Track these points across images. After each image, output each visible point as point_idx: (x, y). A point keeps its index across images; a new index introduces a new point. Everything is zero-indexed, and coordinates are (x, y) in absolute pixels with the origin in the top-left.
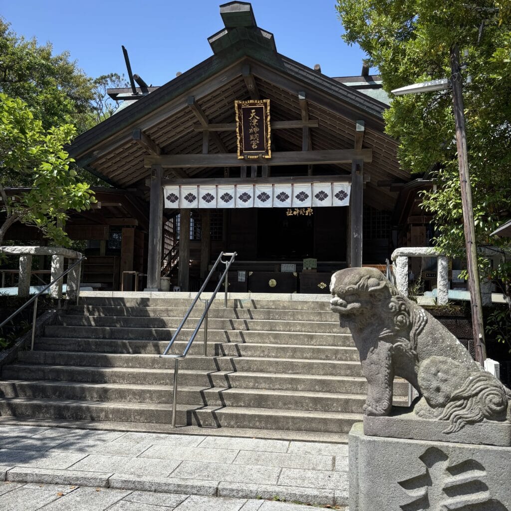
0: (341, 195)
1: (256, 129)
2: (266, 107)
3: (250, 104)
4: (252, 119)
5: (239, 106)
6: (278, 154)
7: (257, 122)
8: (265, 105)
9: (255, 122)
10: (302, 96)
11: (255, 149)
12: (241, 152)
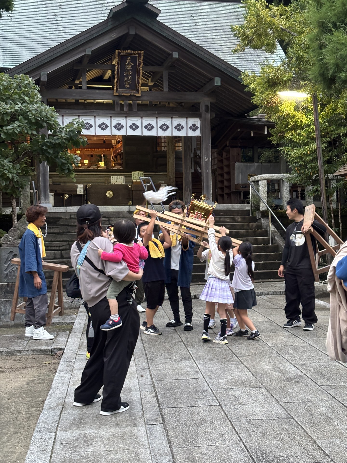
0: (194, 128)
1: (130, 73)
3: (128, 53)
4: (127, 64)
5: (119, 53)
6: (145, 93)
7: (131, 67)
8: (140, 55)
9: (129, 67)
10: (176, 55)
11: (128, 88)
12: (117, 89)
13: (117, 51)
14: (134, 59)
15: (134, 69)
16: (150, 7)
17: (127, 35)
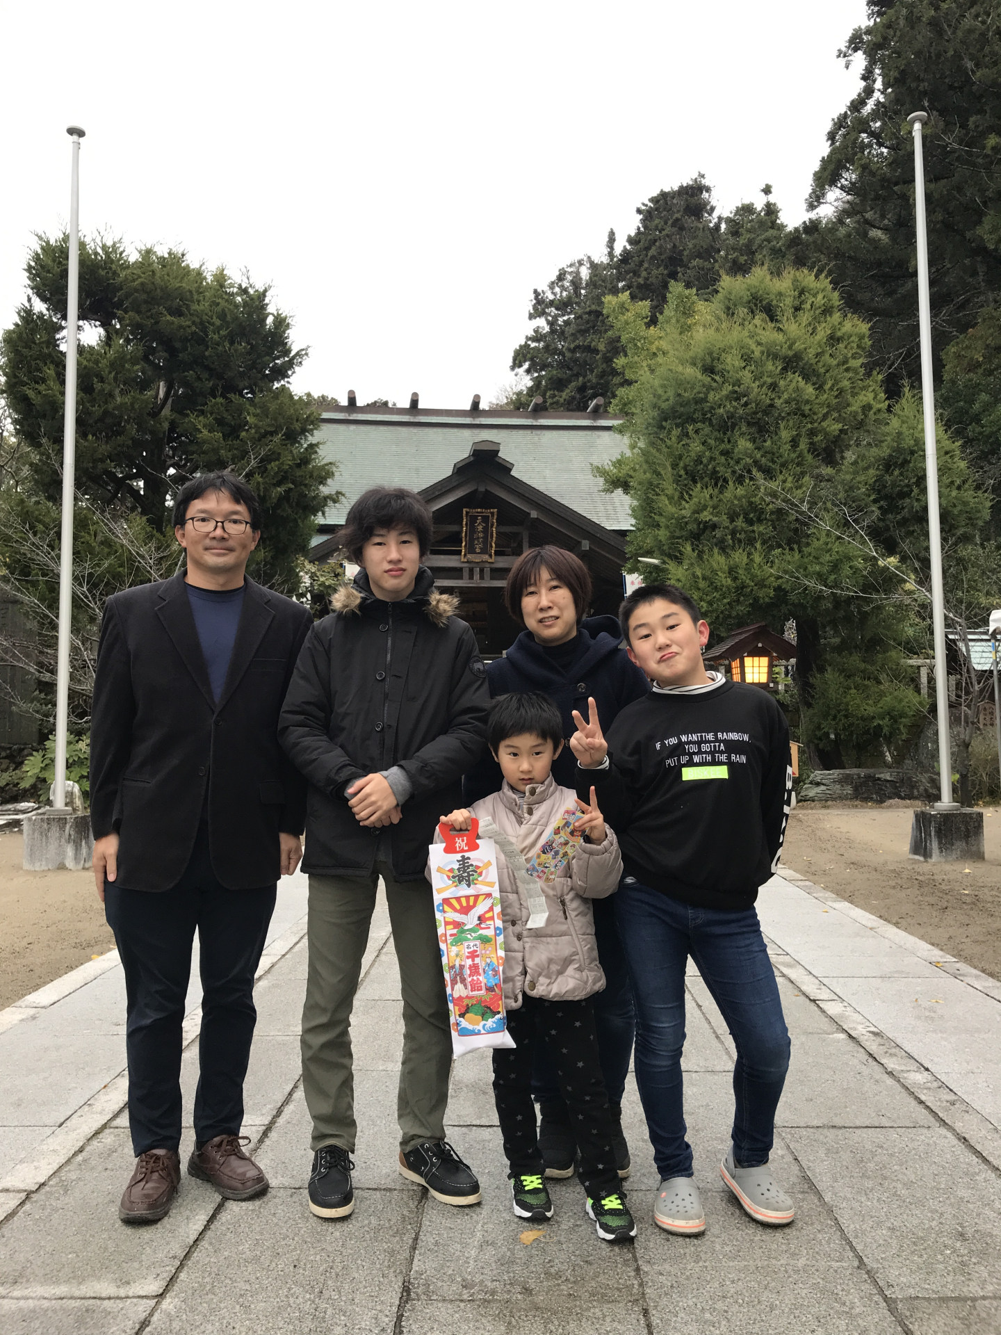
1: (481, 535)
2: (493, 515)
3: (478, 512)
4: (479, 525)
5: (467, 513)
6: (500, 558)
7: (482, 528)
8: (492, 514)
9: (480, 528)
10: (534, 514)
11: (479, 553)
12: (465, 555)
13: (464, 510)
14: (485, 519)
15: (485, 530)
16: (500, 461)
17: (475, 492)
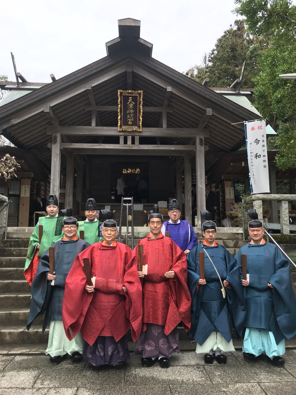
1: (132, 111)
2: (140, 96)
3: (129, 93)
4: (130, 103)
5: (121, 93)
6: (146, 129)
9: (131, 106)
10: (169, 89)
11: (130, 125)
12: (121, 126)
13: (119, 91)
14: (135, 99)
15: (135, 107)
